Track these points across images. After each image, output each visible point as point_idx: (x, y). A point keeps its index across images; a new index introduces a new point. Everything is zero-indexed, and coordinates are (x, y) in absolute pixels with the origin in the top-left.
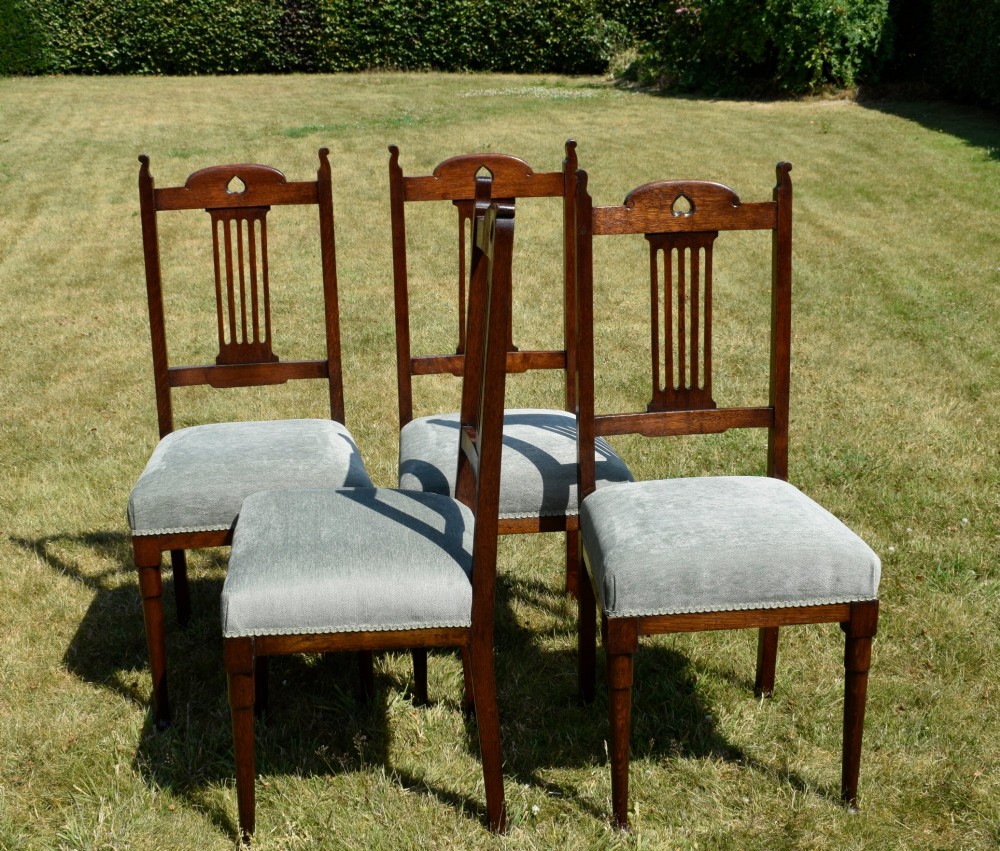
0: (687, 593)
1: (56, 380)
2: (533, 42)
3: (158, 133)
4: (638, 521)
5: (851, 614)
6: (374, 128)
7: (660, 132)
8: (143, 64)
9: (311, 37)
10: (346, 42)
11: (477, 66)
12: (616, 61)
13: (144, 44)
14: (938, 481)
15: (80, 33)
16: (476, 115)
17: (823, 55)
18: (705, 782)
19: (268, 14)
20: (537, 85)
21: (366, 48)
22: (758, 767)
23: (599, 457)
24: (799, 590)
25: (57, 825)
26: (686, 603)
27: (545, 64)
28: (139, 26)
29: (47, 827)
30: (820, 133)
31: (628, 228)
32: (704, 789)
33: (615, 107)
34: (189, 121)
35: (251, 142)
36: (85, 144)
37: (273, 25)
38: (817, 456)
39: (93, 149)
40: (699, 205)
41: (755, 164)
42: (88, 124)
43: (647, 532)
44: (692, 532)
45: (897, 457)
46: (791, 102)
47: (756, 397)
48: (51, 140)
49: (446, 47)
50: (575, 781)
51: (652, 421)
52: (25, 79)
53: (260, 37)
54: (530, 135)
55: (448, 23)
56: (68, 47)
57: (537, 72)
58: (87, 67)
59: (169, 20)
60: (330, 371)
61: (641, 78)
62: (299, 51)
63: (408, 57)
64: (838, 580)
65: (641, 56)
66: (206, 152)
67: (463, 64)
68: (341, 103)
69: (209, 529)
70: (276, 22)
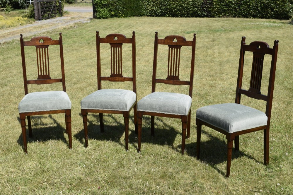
2: (270, 10)
8: (167, 14)
9: (210, 8)
10: (219, 9)
11: (254, 16)
13: (167, 9)
15: (152, 6)
19: (199, 2)
20: (268, 22)
21: (224, 11)
27: (274, 16)
28: (166, 4)
37: (200, 4)
49: (246, 11)
52: (137, 17)
53: (197, 8)
55: (247, 5)
56: (149, 10)
57: (271, 19)
58: (153, 15)
59: (174, 3)
62: (207, 12)
63: (235, 14)
67: (251, 16)
70: (201, 4)
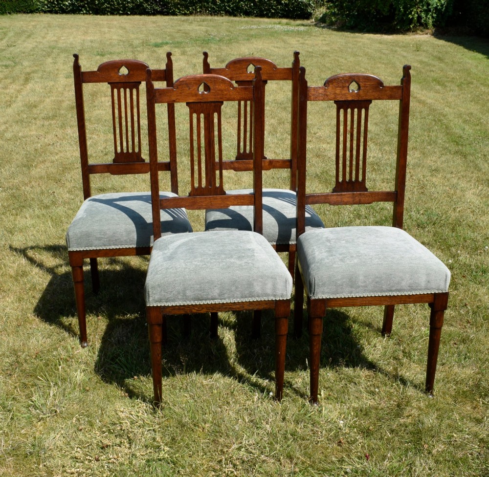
0: (352, 287)
1: (36, 167)
2: (275, 3)
3: (90, 44)
4: (327, 249)
5: (435, 299)
6: (196, 44)
7: (337, 49)
8: (83, 9)
11: (247, 14)
12: (316, 13)
14: (473, 227)
16: (246, 38)
17: (418, 12)
18: (357, 380)
20: (277, 24)
22: (383, 373)
23: (307, 215)
24: (409, 286)
25: (29, 397)
26: (351, 292)
27: (281, 14)
29: (24, 397)
30: (415, 51)
31: (325, 98)
32: (356, 384)
33: (315, 36)
34: (105, 38)
35: (136, 49)
36: (54, 48)
38: (413, 213)
39: (57, 51)
40: (363, 87)
41: (383, 66)
42: (55, 38)
43: (332, 256)
44: (355, 256)
45: (453, 214)
46: (401, 35)
47: (383, 182)
48: (37, 46)
49: (232, 4)
50: (291, 378)
51: (335, 197)
52: (24, 15)
54: (273, 49)
57: (277, 18)
58: (55, 10)
60: (171, 168)
61: (328, 21)
62: (160, 4)
63: (214, 8)
64: (428, 282)
65: (328, 11)
66: (113, 53)
67: (241, 12)
68: (180, 30)
69: (108, 248)
